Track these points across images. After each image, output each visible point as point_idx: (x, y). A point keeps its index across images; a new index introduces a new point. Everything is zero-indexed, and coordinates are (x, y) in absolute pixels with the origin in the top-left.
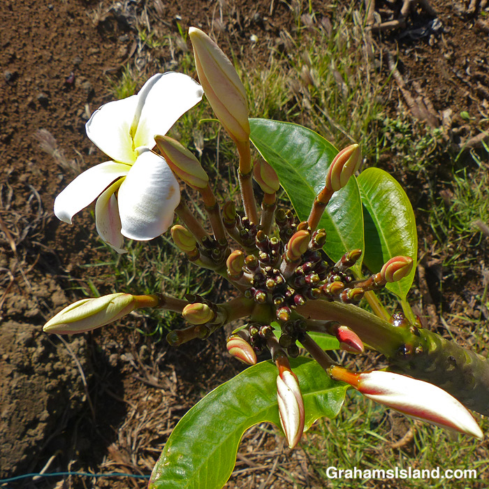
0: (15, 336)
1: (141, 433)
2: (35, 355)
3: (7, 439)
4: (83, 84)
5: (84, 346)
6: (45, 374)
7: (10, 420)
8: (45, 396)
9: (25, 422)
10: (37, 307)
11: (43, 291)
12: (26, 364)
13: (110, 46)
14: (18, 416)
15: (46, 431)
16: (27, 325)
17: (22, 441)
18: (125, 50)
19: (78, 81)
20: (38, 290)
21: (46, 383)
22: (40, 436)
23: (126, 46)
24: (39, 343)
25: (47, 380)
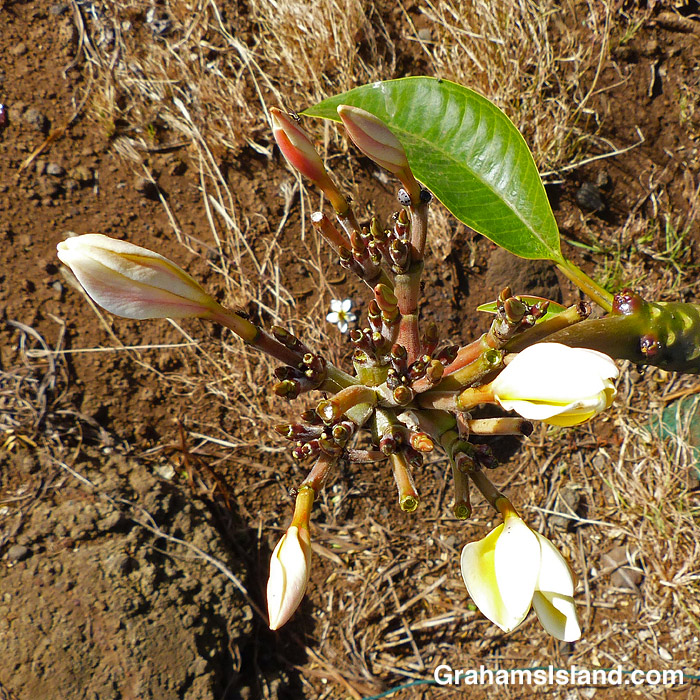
0: (99, 567)
1: (356, 630)
2: (144, 582)
4: (25, 115)
5: (214, 537)
6: (172, 603)
7: (151, 693)
8: (188, 638)
9: (175, 686)
10: (114, 509)
11: (112, 480)
12: (136, 602)
13: (41, 31)
14: (160, 684)
15: (213, 686)
16: (111, 541)
18: (69, 28)
19: (13, 114)
20: (105, 480)
21: (181, 617)
23: (67, 20)
24: (142, 562)
25: (181, 612)
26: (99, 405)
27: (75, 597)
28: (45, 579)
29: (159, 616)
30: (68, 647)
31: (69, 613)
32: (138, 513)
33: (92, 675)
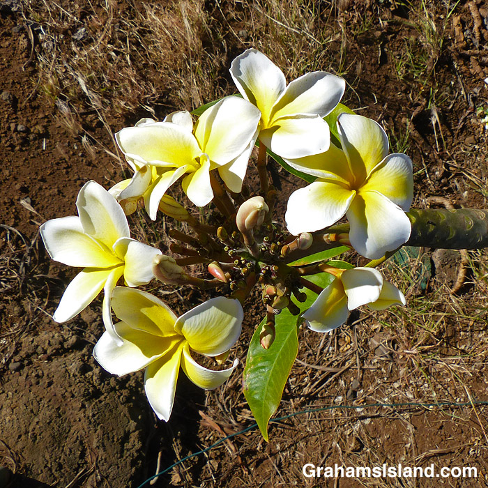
0: (66, 371)
1: (226, 395)
2: (95, 378)
3: (110, 463)
6: (113, 389)
7: (103, 446)
8: (124, 410)
9: (118, 440)
10: (73, 335)
12: (90, 391)
13: (7, 43)
14: (109, 439)
15: (141, 438)
16: (73, 354)
17: (124, 458)
18: (25, 40)
21: (119, 397)
22: (138, 445)
23: (23, 36)
25: (119, 394)
26: (58, 271)
27: (53, 390)
28: (33, 381)
29: (105, 398)
30: (51, 422)
31: (50, 401)
32: (87, 336)
33: (66, 438)
